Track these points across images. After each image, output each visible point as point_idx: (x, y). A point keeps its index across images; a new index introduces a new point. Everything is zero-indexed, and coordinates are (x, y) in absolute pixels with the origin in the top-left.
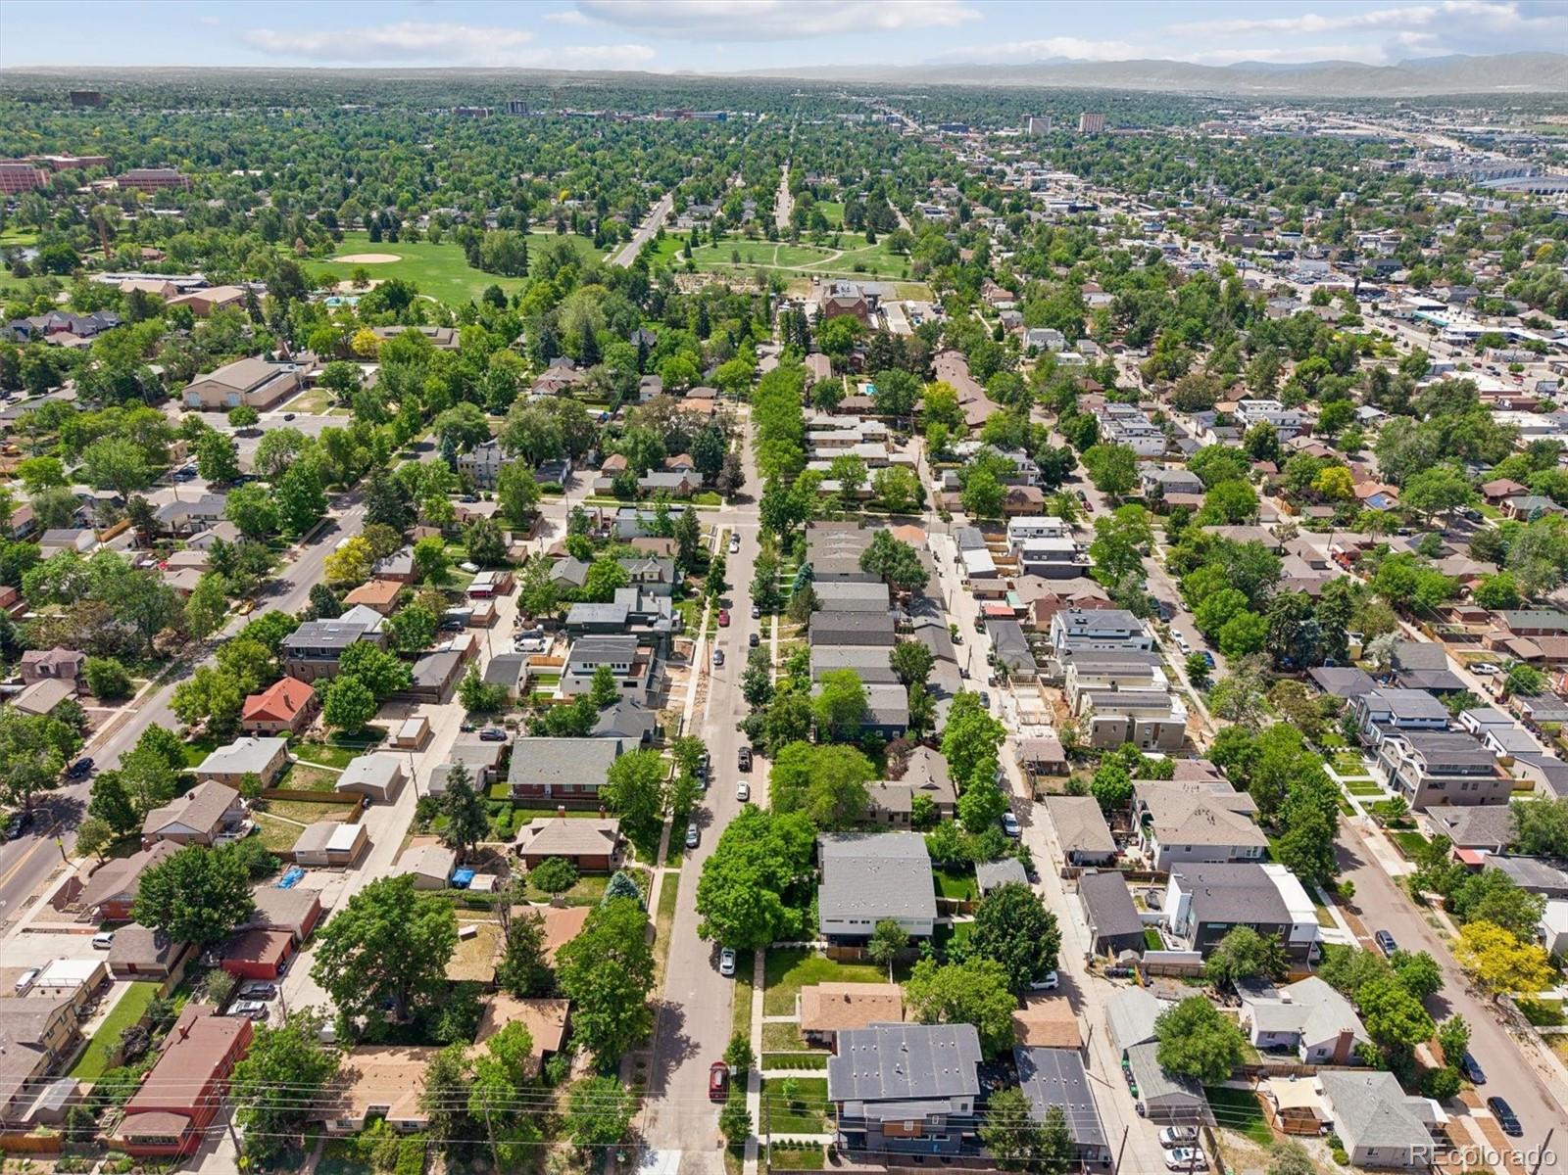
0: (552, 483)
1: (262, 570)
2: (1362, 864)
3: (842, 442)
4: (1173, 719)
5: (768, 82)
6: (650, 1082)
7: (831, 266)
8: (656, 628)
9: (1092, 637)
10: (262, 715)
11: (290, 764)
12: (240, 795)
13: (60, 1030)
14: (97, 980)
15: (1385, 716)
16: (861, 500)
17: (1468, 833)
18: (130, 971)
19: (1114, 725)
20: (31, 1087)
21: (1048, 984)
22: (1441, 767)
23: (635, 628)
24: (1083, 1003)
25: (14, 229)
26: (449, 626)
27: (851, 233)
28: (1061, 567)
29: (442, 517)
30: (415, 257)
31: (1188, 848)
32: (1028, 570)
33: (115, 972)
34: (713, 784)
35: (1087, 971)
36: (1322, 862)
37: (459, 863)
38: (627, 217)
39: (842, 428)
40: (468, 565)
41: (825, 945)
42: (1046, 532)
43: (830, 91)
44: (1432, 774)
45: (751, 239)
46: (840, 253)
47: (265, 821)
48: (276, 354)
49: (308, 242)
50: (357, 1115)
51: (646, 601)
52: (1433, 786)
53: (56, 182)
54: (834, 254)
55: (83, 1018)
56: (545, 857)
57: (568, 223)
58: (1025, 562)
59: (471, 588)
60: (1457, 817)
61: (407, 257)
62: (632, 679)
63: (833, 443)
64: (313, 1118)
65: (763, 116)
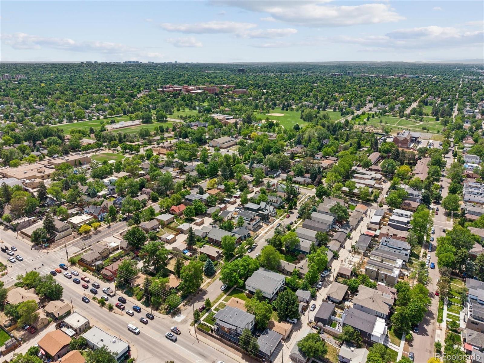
0: (272, 175)
1: (196, 182)
2: (428, 335)
3: (364, 178)
4: (392, 275)
5: (448, 65)
6: (190, 302)
7: (415, 127)
8: (264, 213)
9: (389, 247)
10: (173, 210)
11: (174, 221)
12: (159, 224)
13: (105, 253)
14: (117, 248)
15: (475, 298)
16: (355, 195)
17: (472, 340)
18: (122, 248)
19: (372, 271)
20: (96, 260)
21: (293, 322)
22: (479, 317)
23: (260, 212)
24: (300, 330)
25: (207, 102)
26: (223, 202)
27: (431, 117)
28: (400, 226)
29: (238, 178)
30: (288, 115)
31: (362, 307)
32: (389, 225)
33: (121, 248)
34: (253, 252)
35: (308, 324)
36: (402, 324)
37: (187, 249)
38: (356, 107)
39: (367, 175)
40: (238, 190)
41: (248, 292)
42: (404, 216)
43: (471, 68)
44: (474, 318)
45: (394, 116)
46: (421, 123)
47: (162, 231)
48: (234, 136)
49: (263, 109)
50: (136, 284)
51: (268, 206)
52: (473, 323)
53: (220, 91)
54: (419, 123)
55: (111, 253)
56: (203, 253)
57: (337, 108)
58: (389, 222)
59: (235, 195)
60: (472, 334)
61: (286, 115)
62: (250, 223)
63: (361, 178)
64: (129, 281)
65: (435, 77)
